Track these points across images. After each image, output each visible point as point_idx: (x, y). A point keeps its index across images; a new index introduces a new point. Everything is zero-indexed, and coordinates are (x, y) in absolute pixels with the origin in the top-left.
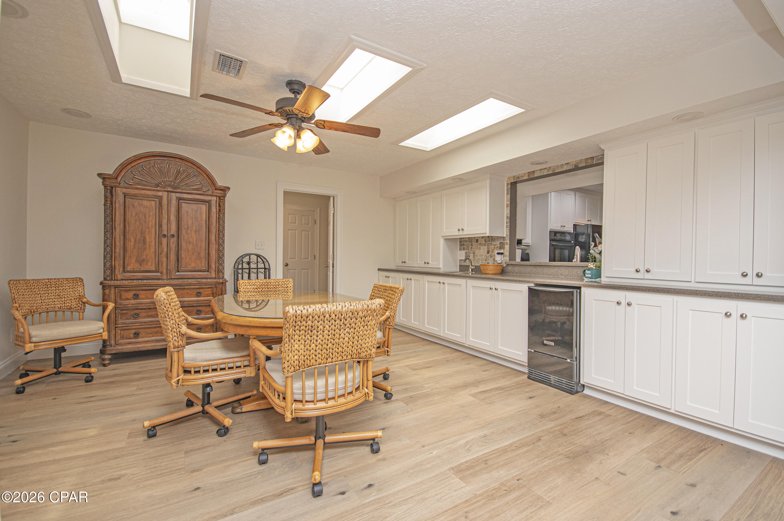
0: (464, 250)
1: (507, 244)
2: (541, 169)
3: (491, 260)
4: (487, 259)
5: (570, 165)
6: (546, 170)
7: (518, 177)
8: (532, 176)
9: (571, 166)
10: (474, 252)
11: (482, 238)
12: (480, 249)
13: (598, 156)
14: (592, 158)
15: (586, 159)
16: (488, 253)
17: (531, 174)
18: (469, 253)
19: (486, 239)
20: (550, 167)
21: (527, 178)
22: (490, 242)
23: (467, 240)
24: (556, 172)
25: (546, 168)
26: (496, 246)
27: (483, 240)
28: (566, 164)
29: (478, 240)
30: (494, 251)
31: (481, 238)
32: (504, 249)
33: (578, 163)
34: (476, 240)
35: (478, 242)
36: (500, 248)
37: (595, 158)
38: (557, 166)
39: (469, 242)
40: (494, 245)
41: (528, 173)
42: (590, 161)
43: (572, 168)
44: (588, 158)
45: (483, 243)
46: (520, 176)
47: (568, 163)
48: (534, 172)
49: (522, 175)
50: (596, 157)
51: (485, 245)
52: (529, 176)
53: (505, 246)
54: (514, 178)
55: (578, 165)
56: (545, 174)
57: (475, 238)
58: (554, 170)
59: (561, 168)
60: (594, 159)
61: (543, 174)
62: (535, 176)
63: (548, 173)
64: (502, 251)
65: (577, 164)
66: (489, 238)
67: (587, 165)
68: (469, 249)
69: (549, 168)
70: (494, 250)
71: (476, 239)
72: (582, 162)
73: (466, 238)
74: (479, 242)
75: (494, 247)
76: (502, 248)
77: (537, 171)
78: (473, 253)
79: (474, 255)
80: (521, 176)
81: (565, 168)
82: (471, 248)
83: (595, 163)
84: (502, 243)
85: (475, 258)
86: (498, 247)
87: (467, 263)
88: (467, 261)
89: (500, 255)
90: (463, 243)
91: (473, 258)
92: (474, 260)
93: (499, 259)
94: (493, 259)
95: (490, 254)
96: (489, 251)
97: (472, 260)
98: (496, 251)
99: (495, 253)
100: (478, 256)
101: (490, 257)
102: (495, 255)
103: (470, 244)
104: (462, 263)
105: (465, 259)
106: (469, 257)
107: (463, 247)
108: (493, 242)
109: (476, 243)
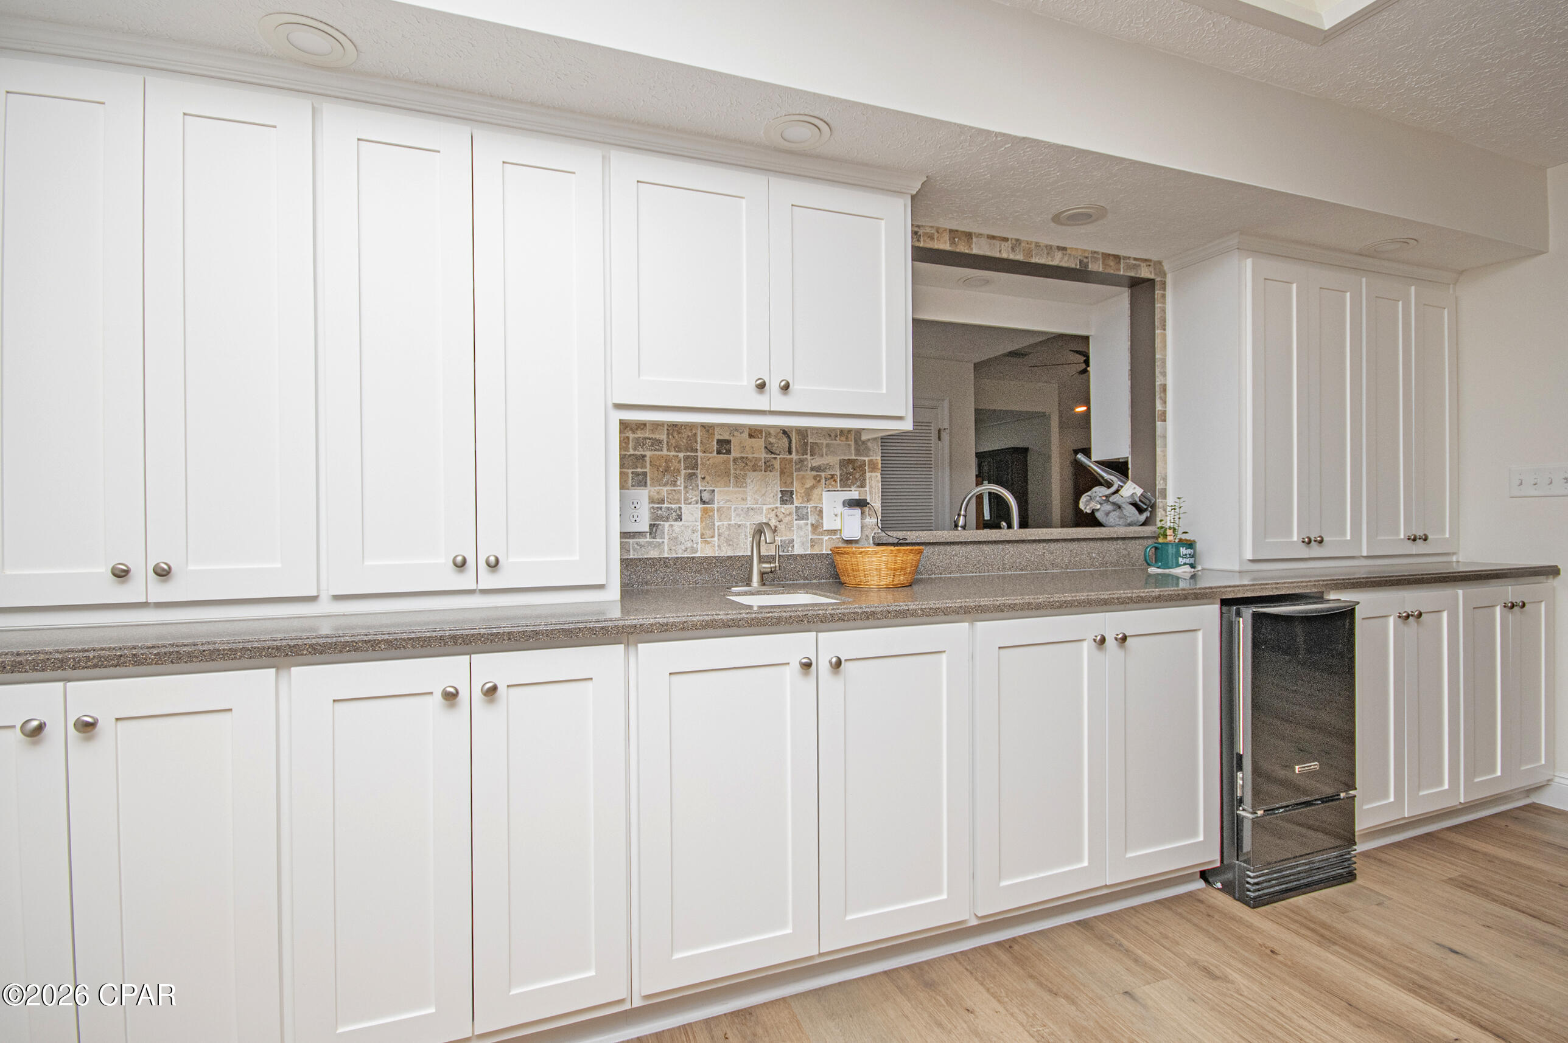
0: (641, 482)
1: (873, 468)
2: (993, 237)
3: (800, 528)
4: (782, 527)
5: (1070, 255)
6: (1009, 244)
8: (962, 248)
9: (1072, 258)
10: (706, 496)
11: (751, 436)
12: (740, 482)
13: (1129, 258)
14: (1117, 258)
15: (1106, 256)
16: (783, 502)
17: (960, 239)
18: (678, 501)
19: (772, 440)
20: (1017, 240)
21: (947, 247)
22: (794, 456)
23: (664, 437)
24: (1033, 260)
25: (1006, 239)
26: (823, 474)
27: (759, 443)
28: (1059, 248)
29: (728, 442)
30: (816, 492)
31: (746, 435)
32: (862, 486)
33: (1087, 258)
34: (719, 441)
35: (729, 452)
36: (846, 482)
37: (1122, 261)
38: (1037, 245)
39: (678, 448)
40: (812, 469)
41: (951, 231)
42: (1109, 265)
43: (1073, 266)
44: (1109, 255)
45: (758, 459)
47: (1064, 249)
48: (969, 235)
49: (928, 230)
50: (1125, 258)
51: (768, 467)
52: (952, 241)
53: (868, 475)
55: (1087, 265)
56: (1005, 255)
57: (708, 428)
58: (1029, 253)
59: (1048, 254)
60: (1119, 262)
61: (998, 255)
62: (975, 251)
63: (1009, 257)
64: (854, 494)
65: (1085, 260)
66: (790, 435)
67: (1106, 271)
68: (674, 483)
69: (1014, 241)
70: (813, 487)
71: (717, 437)
72: (1097, 259)
74: (735, 454)
75: (818, 480)
76: (853, 484)
77: (979, 235)
78: (703, 502)
79: (705, 511)
80: (925, 234)
81: (1057, 260)
82: (690, 477)
83: (1122, 273)
84: (850, 461)
85: (717, 524)
86: (832, 476)
87: (666, 548)
88: (666, 541)
89: (857, 512)
90: (632, 452)
91: (702, 522)
92: (708, 533)
93: (852, 524)
94: (809, 528)
95: (796, 503)
96: (792, 493)
97: (694, 532)
98: (824, 493)
99: (821, 499)
100: (733, 514)
101: (795, 517)
102: (821, 511)
103: (681, 455)
104: (634, 550)
105: (647, 529)
106: (679, 518)
107: (630, 471)
108: (809, 457)
109: (719, 453)
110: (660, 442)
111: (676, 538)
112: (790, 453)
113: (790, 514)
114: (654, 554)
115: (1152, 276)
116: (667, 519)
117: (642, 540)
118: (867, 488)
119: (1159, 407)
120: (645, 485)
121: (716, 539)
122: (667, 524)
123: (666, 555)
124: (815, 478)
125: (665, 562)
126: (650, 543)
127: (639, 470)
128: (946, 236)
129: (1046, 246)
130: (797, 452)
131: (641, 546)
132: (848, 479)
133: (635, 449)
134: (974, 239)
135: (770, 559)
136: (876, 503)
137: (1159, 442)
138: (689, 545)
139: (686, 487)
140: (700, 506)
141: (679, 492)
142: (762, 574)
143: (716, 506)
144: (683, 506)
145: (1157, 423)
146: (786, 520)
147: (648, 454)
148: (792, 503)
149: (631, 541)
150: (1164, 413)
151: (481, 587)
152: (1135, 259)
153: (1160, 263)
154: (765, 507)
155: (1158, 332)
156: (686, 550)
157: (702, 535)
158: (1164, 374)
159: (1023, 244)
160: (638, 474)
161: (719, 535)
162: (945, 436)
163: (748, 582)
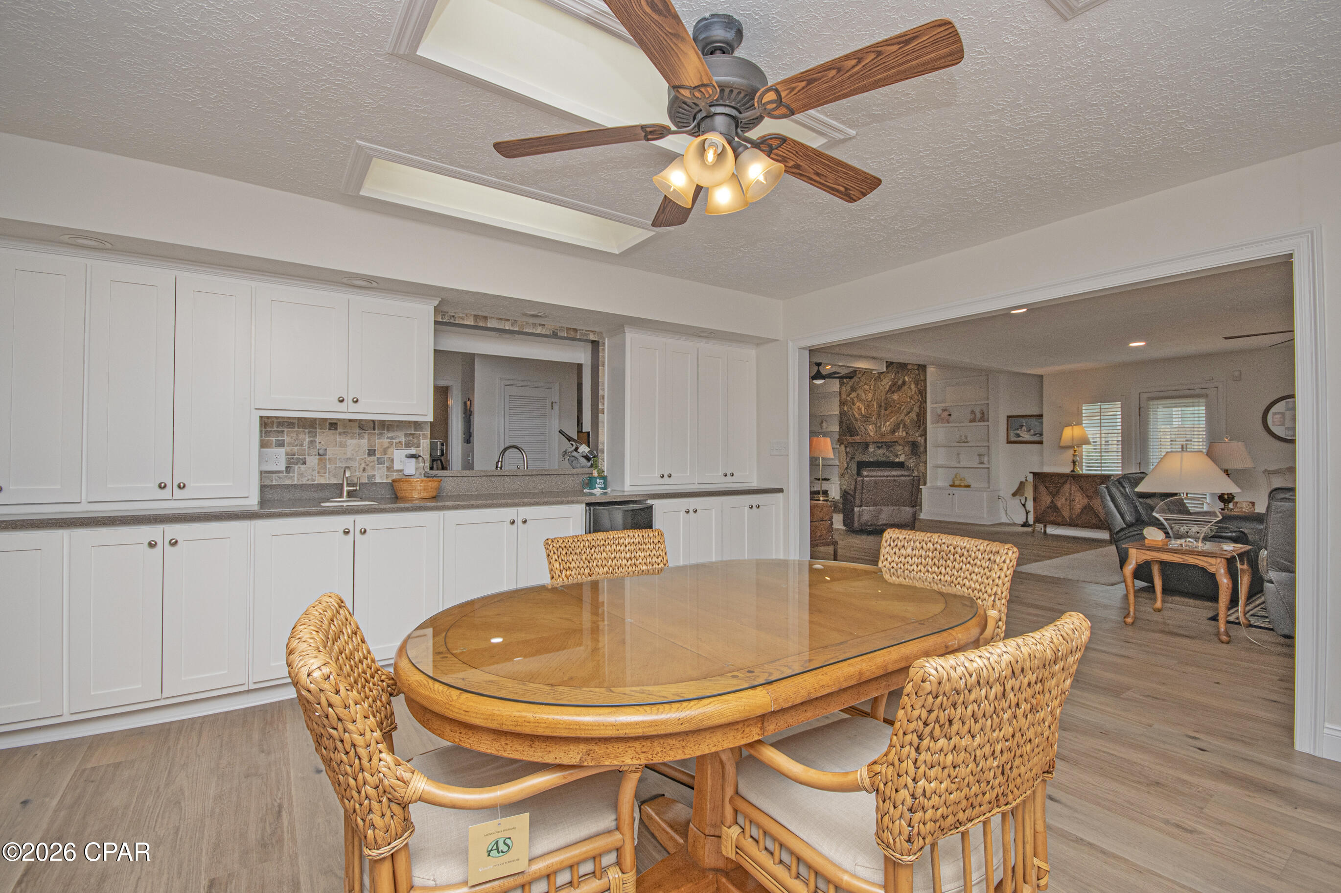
0: (281, 444)
1: (424, 436)
2: (501, 319)
3: (379, 469)
4: (368, 468)
5: (546, 327)
6: (509, 322)
7: (453, 316)
8: (481, 324)
9: (548, 330)
10: (321, 452)
11: (350, 422)
12: (343, 445)
13: (583, 330)
14: (575, 330)
15: (568, 329)
16: (369, 455)
17: (480, 319)
18: (304, 455)
19: (363, 424)
20: (515, 321)
21: (472, 323)
22: (377, 431)
23: (296, 421)
24: (525, 330)
25: (508, 320)
26: (394, 441)
27: (355, 426)
28: (540, 325)
29: (336, 424)
30: (390, 450)
31: (346, 422)
32: (418, 446)
33: (557, 330)
34: (330, 424)
35: (336, 429)
36: (408, 445)
37: (578, 331)
38: (527, 323)
40: (388, 438)
41: (475, 316)
42: (572, 333)
43: (549, 334)
44: (570, 328)
45: (354, 434)
46: (457, 316)
47: (544, 325)
48: (486, 318)
49: (461, 315)
50: (580, 330)
51: (360, 438)
52: (475, 320)
53: (422, 441)
54: (444, 315)
55: (557, 334)
56: (507, 328)
58: (522, 327)
59: (534, 327)
61: (503, 328)
62: (489, 325)
63: (511, 329)
64: (413, 451)
66: (374, 424)
68: (302, 445)
69: (513, 321)
70: (388, 447)
71: (329, 421)
72: (563, 330)
73: (289, 418)
74: (339, 431)
75: (391, 444)
76: (412, 446)
77: (492, 317)
78: (319, 455)
79: (320, 460)
80: (459, 317)
82: (312, 442)
83: (578, 337)
84: (409, 434)
85: (328, 466)
86: (400, 442)
87: (296, 479)
88: (296, 475)
89: (414, 460)
90: (275, 429)
91: (318, 465)
92: (323, 471)
93: (410, 467)
94: (385, 468)
95: (377, 456)
96: (375, 450)
97: (313, 470)
98: (395, 451)
99: (393, 454)
100: (338, 462)
101: (376, 463)
102: (393, 460)
103: (306, 431)
104: (276, 480)
105: (284, 469)
106: (305, 463)
107: (274, 439)
108: (385, 432)
109: (330, 429)
110: (293, 424)
111: (302, 474)
112: (374, 429)
113: (373, 461)
114: (288, 482)
115: (597, 339)
116: (297, 464)
117: (281, 475)
118: (421, 448)
119: (600, 407)
120: (284, 446)
121: (327, 474)
122: (296, 467)
123: (296, 483)
124: (389, 442)
125: (295, 486)
126: (286, 477)
127: (280, 438)
128: (472, 318)
129: (533, 324)
130: (379, 429)
131: (280, 478)
132: (409, 443)
133: (277, 427)
134: (489, 320)
135: (354, 485)
136: (427, 457)
137: (600, 424)
138: (310, 477)
139: (309, 447)
140: (317, 457)
141: (305, 450)
142: (349, 492)
143: (327, 457)
144: (307, 457)
145: (600, 415)
146: (371, 465)
147: (286, 430)
148: (375, 456)
149: (274, 475)
150: (603, 410)
151: (174, 498)
152: (586, 331)
153: (601, 333)
154: (358, 458)
155: (600, 368)
156: (308, 480)
157: (318, 472)
158: (603, 390)
159: (519, 322)
160: (279, 440)
161: (329, 472)
162: (556, 407)
163: (341, 496)
